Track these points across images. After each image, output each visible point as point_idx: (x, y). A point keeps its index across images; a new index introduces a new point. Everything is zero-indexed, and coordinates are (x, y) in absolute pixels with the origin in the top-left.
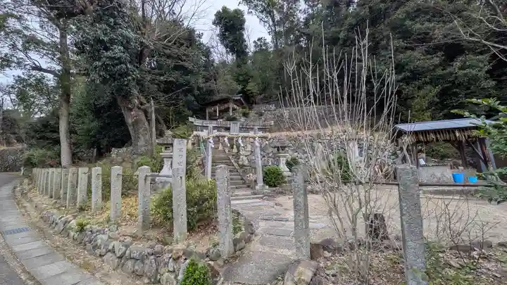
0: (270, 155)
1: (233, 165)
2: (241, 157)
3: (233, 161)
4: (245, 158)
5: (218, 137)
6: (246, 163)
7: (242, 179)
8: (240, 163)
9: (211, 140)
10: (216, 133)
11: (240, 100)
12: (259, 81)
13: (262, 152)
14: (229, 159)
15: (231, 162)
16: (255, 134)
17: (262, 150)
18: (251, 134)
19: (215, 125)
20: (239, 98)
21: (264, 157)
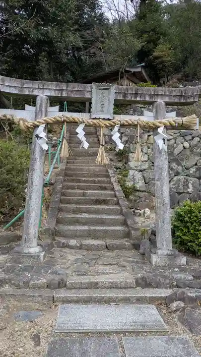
0: (192, 170)
1: (113, 189)
2: (131, 172)
3: (113, 180)
4: (139, 176)
5: (60, 123)
6: (140, 185)
7: (125, 223)
8: (129, 184)
9: (41, 132)
10: (55, 113)
11: (140, 73)
12: (177, 42)
13: (174, 165)
14: (108, 176)
15: (110, 183)
16: (156, 117)
17: (174, 158)
18: (147, 117)
19: (53, 94)
20: (139, 70)
21: (177, 174)
